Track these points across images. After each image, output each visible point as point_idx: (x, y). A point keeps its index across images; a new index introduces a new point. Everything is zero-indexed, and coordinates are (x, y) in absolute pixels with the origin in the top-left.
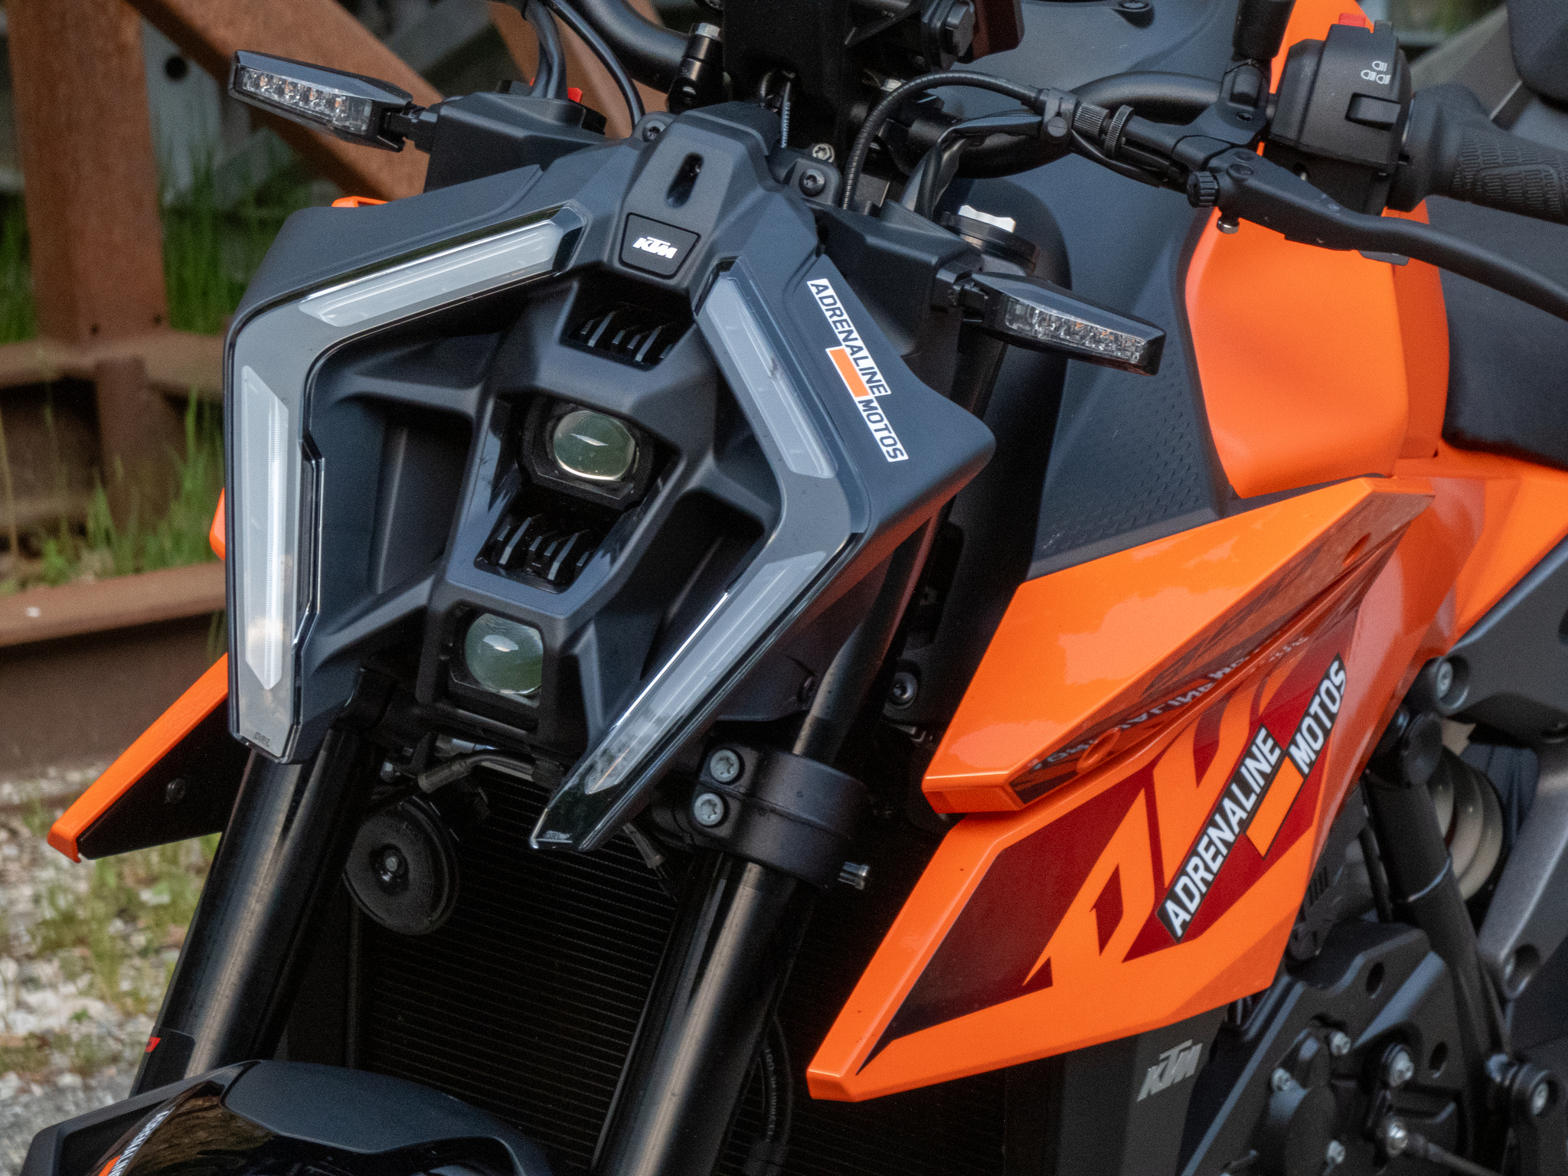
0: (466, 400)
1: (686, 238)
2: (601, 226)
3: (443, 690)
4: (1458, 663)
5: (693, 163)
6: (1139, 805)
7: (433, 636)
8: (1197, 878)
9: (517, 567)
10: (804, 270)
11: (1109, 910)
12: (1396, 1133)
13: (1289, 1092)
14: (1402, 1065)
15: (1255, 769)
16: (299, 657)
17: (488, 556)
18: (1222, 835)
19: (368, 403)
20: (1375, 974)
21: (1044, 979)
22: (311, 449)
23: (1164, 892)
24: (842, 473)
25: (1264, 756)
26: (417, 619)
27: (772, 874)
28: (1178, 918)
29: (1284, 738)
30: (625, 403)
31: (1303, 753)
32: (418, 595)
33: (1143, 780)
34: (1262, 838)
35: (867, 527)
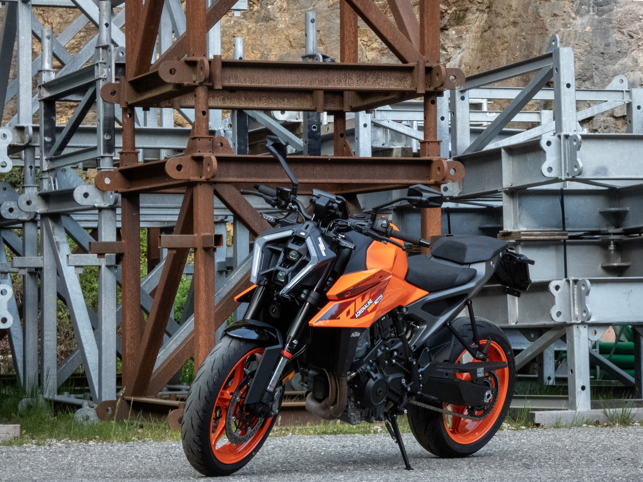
0: (281, 249)
1: (306, 233)
2: (297, 231)
3: (275, 280)
4: (407, 308)
5: (308, 226)
6: (354, 303)
7: (274, 273)
8: (360, 312)
9: (284, 267)
10: (318, 237)
11: (348, 313)
12: (394, 361)
13: (380, 353)
14: (396, 353)
15: (369, 303)
16: (258, 274)
17: (280, 266)
18: (364, 309)
19: (270, 249)
20: (393, 342)
21: (339, 318)
22: (262, 252)
23: (355, 313)
24: (318, 256)
25: (370, 302)
26: (272, 271)
27: (310, 304)
28: (357, 316)
29: (374, 301)
30: (297, 249)
31: (376, 302)
32: (272, 269)
33: (355, 300)
34: (369, 310)
35: (319, 262)
